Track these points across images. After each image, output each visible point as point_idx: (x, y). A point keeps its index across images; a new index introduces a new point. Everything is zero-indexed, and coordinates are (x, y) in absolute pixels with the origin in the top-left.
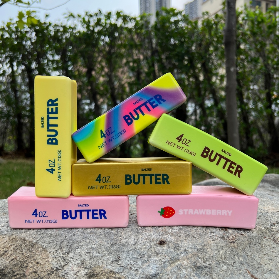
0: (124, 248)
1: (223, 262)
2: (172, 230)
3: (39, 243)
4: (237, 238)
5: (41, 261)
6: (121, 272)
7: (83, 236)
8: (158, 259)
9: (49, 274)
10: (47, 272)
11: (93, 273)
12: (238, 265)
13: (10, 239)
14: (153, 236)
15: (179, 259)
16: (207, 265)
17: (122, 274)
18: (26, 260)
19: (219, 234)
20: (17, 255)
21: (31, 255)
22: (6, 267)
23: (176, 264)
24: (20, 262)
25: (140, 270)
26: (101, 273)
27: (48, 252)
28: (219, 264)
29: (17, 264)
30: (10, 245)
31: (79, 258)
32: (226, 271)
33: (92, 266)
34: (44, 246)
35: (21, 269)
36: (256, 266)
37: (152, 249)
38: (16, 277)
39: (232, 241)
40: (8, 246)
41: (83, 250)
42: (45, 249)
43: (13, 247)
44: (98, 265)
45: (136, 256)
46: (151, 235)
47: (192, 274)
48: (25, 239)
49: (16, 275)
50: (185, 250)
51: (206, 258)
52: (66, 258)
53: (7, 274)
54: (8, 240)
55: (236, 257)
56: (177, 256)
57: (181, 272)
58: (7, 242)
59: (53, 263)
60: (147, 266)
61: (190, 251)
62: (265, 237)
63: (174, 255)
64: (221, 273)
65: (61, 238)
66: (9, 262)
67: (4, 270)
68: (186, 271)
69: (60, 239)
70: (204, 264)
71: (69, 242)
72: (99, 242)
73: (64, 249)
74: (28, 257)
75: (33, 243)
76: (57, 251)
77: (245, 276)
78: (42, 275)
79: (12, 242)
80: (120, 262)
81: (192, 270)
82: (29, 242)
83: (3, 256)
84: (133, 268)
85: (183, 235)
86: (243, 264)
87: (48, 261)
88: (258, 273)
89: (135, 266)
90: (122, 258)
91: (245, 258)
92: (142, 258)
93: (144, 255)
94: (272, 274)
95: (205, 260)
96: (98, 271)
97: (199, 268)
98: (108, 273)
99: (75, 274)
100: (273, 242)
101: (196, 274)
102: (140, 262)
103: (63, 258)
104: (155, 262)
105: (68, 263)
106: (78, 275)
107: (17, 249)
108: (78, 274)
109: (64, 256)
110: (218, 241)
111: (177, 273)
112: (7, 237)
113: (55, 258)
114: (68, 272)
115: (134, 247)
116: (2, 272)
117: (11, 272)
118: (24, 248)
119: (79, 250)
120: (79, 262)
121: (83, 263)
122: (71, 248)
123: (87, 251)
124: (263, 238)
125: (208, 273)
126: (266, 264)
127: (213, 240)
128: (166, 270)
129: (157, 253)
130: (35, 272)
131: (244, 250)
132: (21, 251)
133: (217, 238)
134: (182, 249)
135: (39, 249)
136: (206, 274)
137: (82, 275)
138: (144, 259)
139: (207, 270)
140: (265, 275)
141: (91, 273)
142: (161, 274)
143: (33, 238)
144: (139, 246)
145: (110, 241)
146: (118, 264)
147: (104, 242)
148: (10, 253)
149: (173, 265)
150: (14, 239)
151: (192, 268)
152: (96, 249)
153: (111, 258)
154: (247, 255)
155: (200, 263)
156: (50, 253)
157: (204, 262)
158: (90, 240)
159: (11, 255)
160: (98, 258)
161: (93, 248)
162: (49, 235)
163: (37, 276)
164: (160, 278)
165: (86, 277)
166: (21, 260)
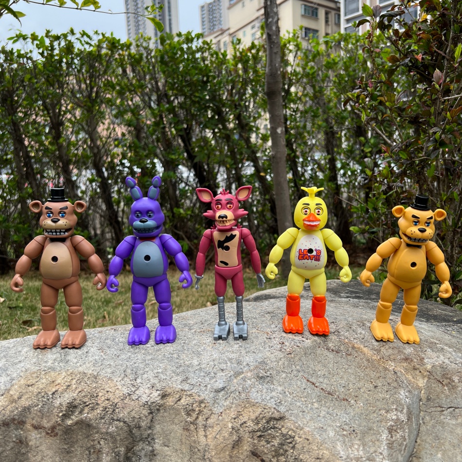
0: (190, 369)
1: (282, 371)
2: (233, 349)
3: (101, 374)
4: (294, 350)
5: (111, 389)
7: (144, 363)
8: (224, 375)
9: (122, 399)
10: (120, 398)
11: (165, 394)
12: (295, 372)
13: (67, 374)
16: (269, 375)
17: (193, 391)
18: (94, 390)
20: (84, 387)
21: (98, 385)
22: (75, 399)
23: (241, 376)
24: (89, 393)
25: (209, 386)
26: (173, 392)
27: (115, 381)
28: (279, 373)
29: (86, 395)
30: (70, 379)
31: (148, 383)
32: (285, 378)
33: (162, 387)
34: (107, 376)
35: (92, 399)
36: (311, 372)
37: (217, 367)
38: (89, 407)
39: (289, 352)
40: (69, 381)
41: (150, 375)
42: (110, 379)
43: (74, 381)
44: (169, 386)
45: (202, 374)
46: (213, 355)
47: (256, 383)
48: (84, 372)
49: (88, 405)
50: (248, 364)
51: (267, 369)
52: (135, 384)
53: (78, 406)
55: (294, 366)
56: (241, 370)
57: (246, 383)
58: (66, 377)
59: (123, 389)
60: (215, 382)
61: (252, 364)
62: (319, 347)
63: (238, 369)
64: (281, 380)
66: (76, 395)
67: (73, 402)
68: (251, 382)
69: (122, 368)
71: (132, 370)
72: (164, 366)
73: (130, 377)
74: (95, 388)
75: (95, 375)
76: (123, 379)
77: (301, 381)
78: (116, 401)
79: (72, 376)
82: (90, 374)
83: (68, 390)
84: (202, 384)
85: (243, 352)
86: (299, 372)
87: (118, 388)
88: (313, 378)
89: (203, 382)
90: (190, 378)
91: (301, 367)
92: (209, 376)
93: (210, 372)
94: (325, 377)
95: (266, 371)
96: (169, 391)
97: (262, 378)
98: (180, 392)
99: (149, 396)
100: (326, 350)
101: (259, 383)
102: (207, 379)
103: (132, 384)
104: (221, 377)
105: (138, 388)
107: (80, 382)
108: (151, 396)
109: (132, 382)
110: (276, 354)
111: (243, 384)
112: (64, 373)
113: (124, 385)
114: (141, 395)
115: (199, 367)
116: (72, 404)
118: (87, 380)
119: (146, 375)
120: (149, 386)
121: (153, 387)
122: (136, 375)
123: (154, 376)
124: (317, 348)
126: (319, 370)
127: (271, 354)
128: (232, 383)
129: (222, 370)
130: (108, 400)
131: (300, 359)
132: (86, 384)
133: (275, 351)
134: (245, 363)
135: (104, 379)
136: (268, 382)
137: (155, 396)
138: (211, 376)
139: (269, 378)
140: (319, 379)
142: (229, 387)
143: (93, 371)
144: (203, 366)
145: (174, 364)
146: (188, 383)
147: (168, 366)
148: (74, 386)
149: (238, 378)
150: (72, 373)
151: (256, 379)
152: (162, 373)
153: (180, 379)
154: (303, 364)
155: (262, 373)
156: (117, 381)
157: (266, 373)
158: (153, 365)
159: (76, 388)
160: (167, 380)
161: (159, 372)
162: (108, 366)
163: (111, 403)
164: (228, 390)
165: (160, 397)
166: (89, 391)
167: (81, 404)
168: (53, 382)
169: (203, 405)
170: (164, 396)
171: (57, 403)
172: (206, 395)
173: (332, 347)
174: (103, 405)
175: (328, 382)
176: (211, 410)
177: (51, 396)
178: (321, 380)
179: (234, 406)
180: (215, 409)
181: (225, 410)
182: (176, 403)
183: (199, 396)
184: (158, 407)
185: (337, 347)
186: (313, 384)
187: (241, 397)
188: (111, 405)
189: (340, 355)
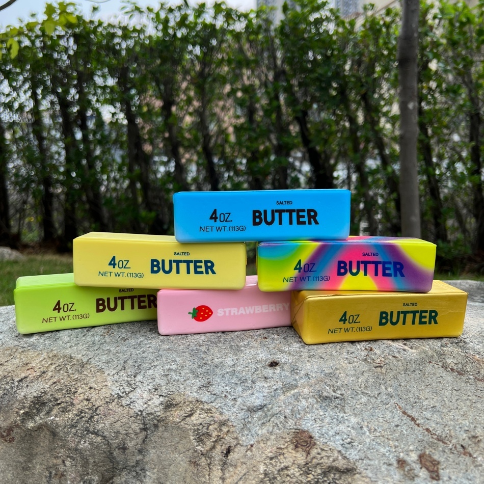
0: (217, 370)
1: (363, 392)
2: (290, 348)
3: (91, 362)
4: (387, 361)
5: (96, 385)
6: (212, 402)
7: (156, 354)
8: (266, 386)
9: (107, 402)
10: (105, 399)
11: (171, 403)
12: (384, 397)
13: (48, 356)
14: (261, 355)
15: (297, 386)
16: (338, 396)
17: (213, 404)
18: (74, 383)
19: (360, 355)
20: (61, 377)
21: (81, 377)
22: (45, 393)
23: (293, 392)
24: (66, 386)
25: (240, 400)
26: (183, 402)
27: (106, 374)
28: (357, 395)
29: (61, 389)
30: (49, 363)
31: (151, 383)
32: (366, 405)
33: (169, 392)
34: (99, 366)
35: (67, 395)
36: (412, 400)
37: (258, 372)
38: (60, 406)
39: (378, 365)
40: (47, 365)
41: (158, 372)
42: (101, 370)
43: (53, 366)
44: (179, 392)
45: (234, 380)
46: (258, 354)
47: (315, 406)
48: (71, 356)
49: (59, 404)
50: (307, 375)
51: (338, 386)
52: (132, 382)
53: (47, 403)
54: (46, 357)
55: (383, 387)
56: (294, 382)
57: (299, 404)
58: (45, 360)
59: (114, 387)
60: (250, 395)
61: (314, 376)
62: (430, 362)
63: (290, 380)
64: (358, 406)
65: (125, 356)
66: (49, 386)
67: (42, 397)
68: (307, 402)
69: (123, 357)
70: (334, 394)
71: (135, 362)
72: (181, 362)
73: (129, 371)
74: (77, 380)
75: (83, 362)
76: (118, 372)
77: (393, 413)
78: (98, 404)
79: (52, 360)
80: (211, 389)
81: (315, 401)
82: (78, 361)
83: (40, 379)
84: (229, 396)
85: (305, 355)
86: (391, 397)
87: (106, 385)
88: (414, 409)
89: (232, 393)
90: (214, 383)
91: (396, 389)
92: (243, 384)
93: (246, 379)
94: (435, 412)
95: (335, 389)
96: (178, 399)
97: (326, 398)
98: (193, 403)
99: (146, 404)
100: (441, 369)
101: (321, 407)
102: (240, 389)
103: (128, 381)
104: (261, 389)
105: (135, 389)
106: (149, 405)
107: (60, 370)
108: (150, 403)
109: (129, 379)
110: (357, 364)
111: (294, 405)
112: (45, 354)
113: (116, 381)
114: (135, 400)
115: (232, 369)
116: (39, 399)
117: (52, 400)
118: (70, 368)
119: (151, 372)
120: (150, 387)
121: (156, 389)
122: (139, 369)
123: (163, 373)
124: (427, 363)
125: (338, 406)
126: (426, 399)
127: (349, 363)
128: (277, 400)
129: (265, 378)
130: (87, 400)
131: (395, 378)
132: (66, 372)
133: (356, 360)
134: (303, 372)
135: (93, 370)
136: (336, 407)
137: (155, 404)
138: (246, 384)
139: (338, 401)
140: (424, 413)
141: (169, 402)
142: (270, 406)
143: (83, 356)
144: (239, 368)
145: (196, 360)
146: (208, 392)
147: (188, 362)
148: (50, 374)
149: (288, 394)
150: (55, 356)
151: (316, 399)
152: (175, 371)
153: (198, 383)
154: (400, 385)
155: (328, 391)
156: (108, 375)
157: (334, 391)
158: (167, 358)
159: (52, 377)
160: (179, 383)
161: (172, 369)
162: (106, 352)
163: (90, 406)
164: (269, 411)
165: (161, 407)
166: (66, 383)
167: (51, 401)
168: (27, 364)
169: (225, 429)
170: (169, 406)
171: (21, 394)
172: (234, 414)
173: (452, 364)
174: (79, 406)
175: (440, 420)
176: (237, 438)
177: (16, 384)
178: (428, 414)
179: (273, 437)
180: (244, 438)
181: (258, 442)
182: (183, 420)
183: (221, 413)
184: (155, 422)
185: (460, 365)
186: (413, 419)
187: (287, 425)
188: (89, 409)
189: (464, 378)
